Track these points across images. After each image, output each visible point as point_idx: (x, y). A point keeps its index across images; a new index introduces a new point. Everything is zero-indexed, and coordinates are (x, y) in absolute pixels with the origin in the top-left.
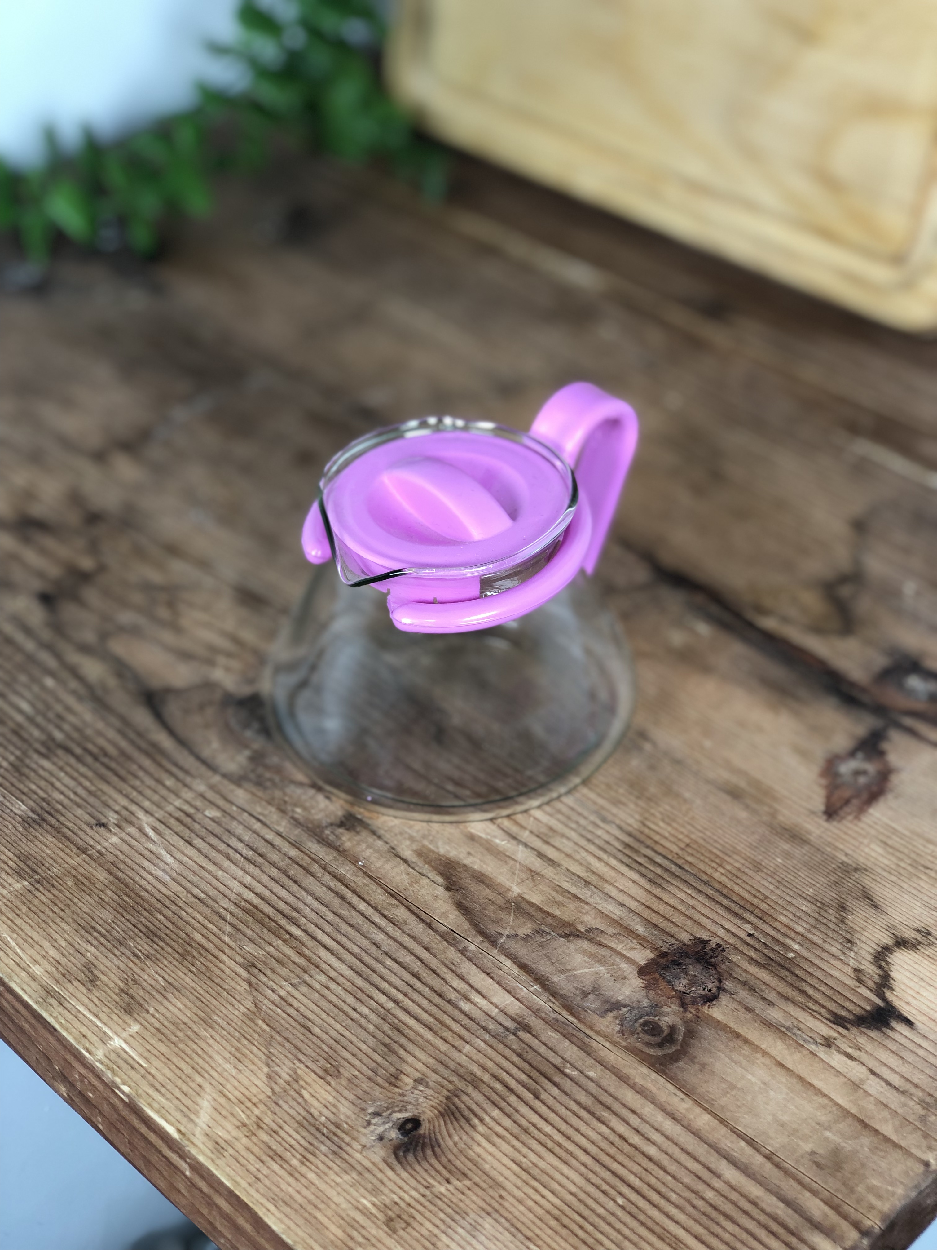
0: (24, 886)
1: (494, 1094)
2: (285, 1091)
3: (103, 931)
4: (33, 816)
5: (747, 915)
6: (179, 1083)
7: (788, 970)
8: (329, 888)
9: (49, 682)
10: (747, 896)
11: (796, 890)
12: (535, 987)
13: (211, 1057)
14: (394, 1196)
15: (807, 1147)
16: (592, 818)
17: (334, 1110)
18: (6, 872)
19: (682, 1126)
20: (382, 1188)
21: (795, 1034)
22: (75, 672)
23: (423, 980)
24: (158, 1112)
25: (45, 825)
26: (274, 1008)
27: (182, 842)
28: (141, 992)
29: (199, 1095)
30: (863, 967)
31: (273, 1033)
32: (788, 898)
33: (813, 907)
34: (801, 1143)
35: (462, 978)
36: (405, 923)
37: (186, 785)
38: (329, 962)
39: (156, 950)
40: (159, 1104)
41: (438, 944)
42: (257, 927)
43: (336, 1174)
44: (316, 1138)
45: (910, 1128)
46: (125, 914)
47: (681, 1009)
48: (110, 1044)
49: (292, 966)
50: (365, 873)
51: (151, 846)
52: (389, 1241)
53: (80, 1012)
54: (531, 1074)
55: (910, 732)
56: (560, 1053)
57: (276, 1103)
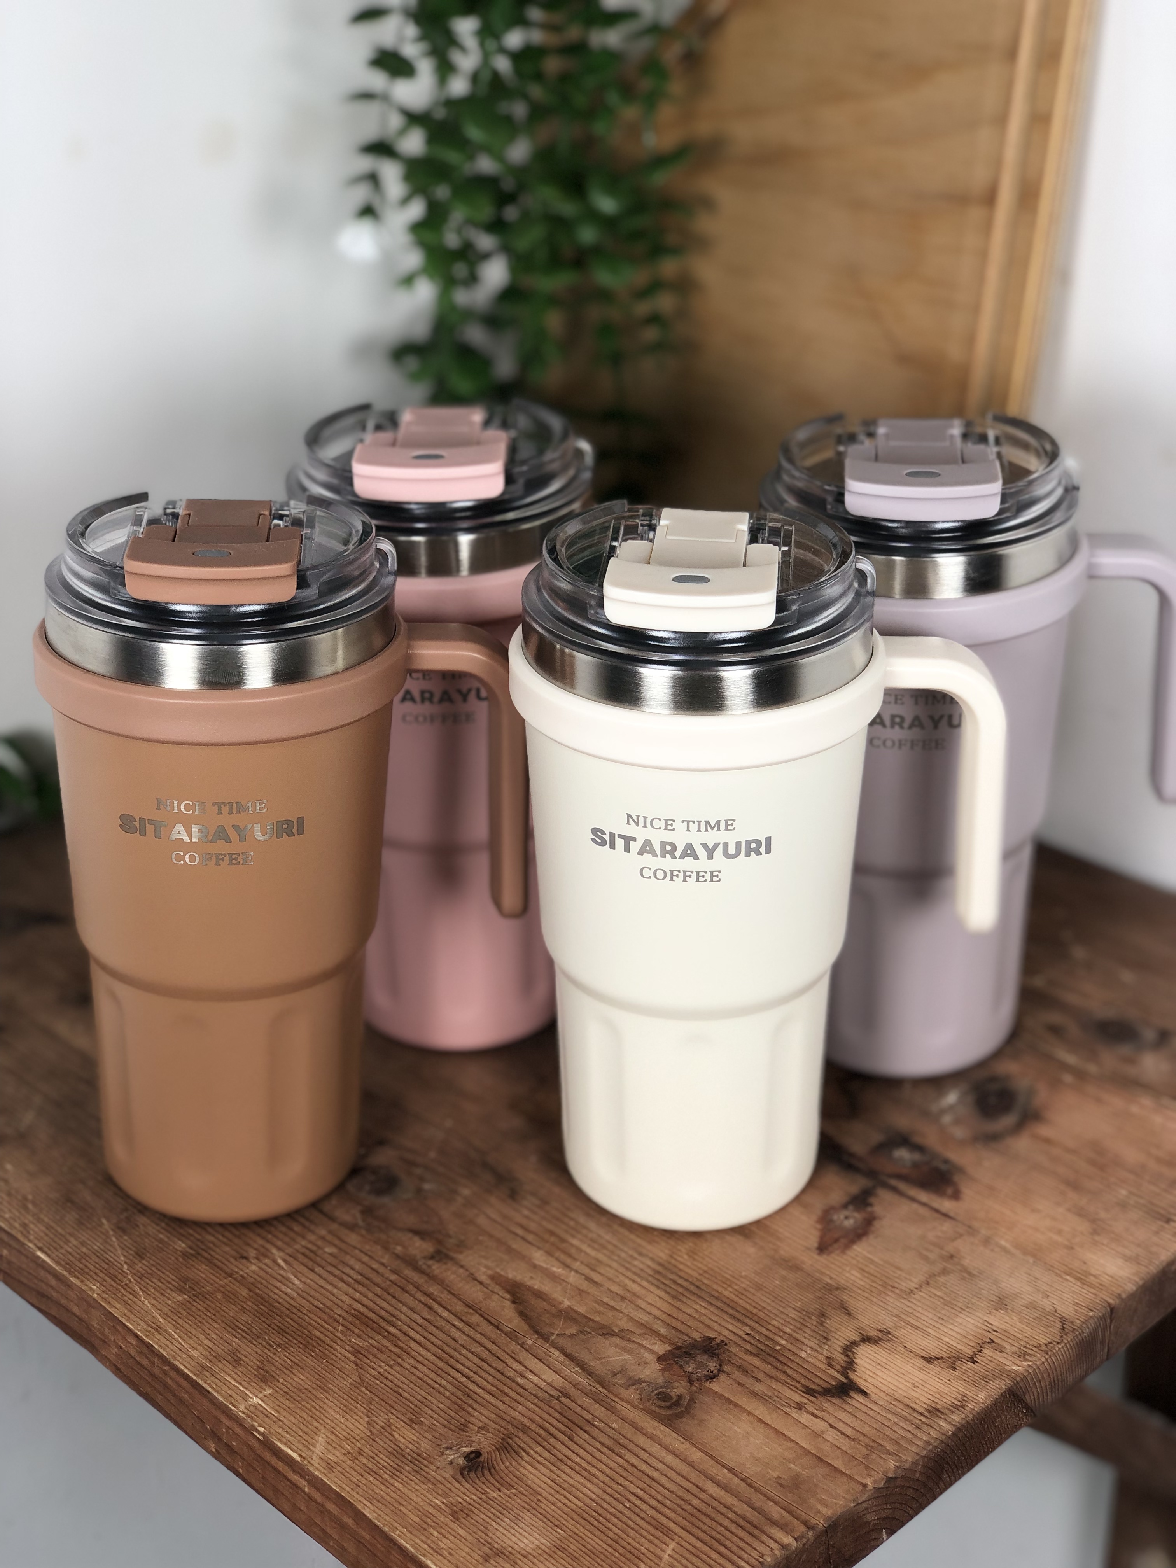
0: (185, 1299)
1: (538, 1437)
2: (380, 1433)
3: (245, 1328)
4: (191, 1251)
5: (747, 1321)
6: (302, 1426)
7: (774, 1357)
8: (420, 1301)
10: (748, 1307)
11: (787, 1303)
12: (576, 1369)
13: (325, 1410)
14: (459, 1498)
15: (775, 1474)
16: (631, 1252)
17: (417, 1445)
18: (170, 1289)
19: (680, 1459)
20: (450, 1493)
21: (774, 1401)
23: (490, 1363)
24: (285, 1444)
25: (200, 1257)
26: (374, 1380)
27: (306, 1270)
28: (273, 1368)
29: (316, 1434)
30: (833, 1356)
31: (373, 1396)
32: (781, 1309)
33: (800, 1314)
34: (770, 1472)
35: (520, 1363)
36: (479, 1325)
37: (310, 1230)
38: (418, 1351)
39: (285, 1342)
40: (285, 1439)
41: (503, 1339)
42: (363, 1328)
43: (417, 1484)
44: (403, 1462)
45: (856, 1462)
46: (261, 1317)
47: (689, 1384)
48: (249, 1401)
49: (389, 1353)
50: (450, 1292)
51: (282, 1272)
52: (452, 1525)
53: (227, 1381)
54: (568, 1425)
55: (895, 1189)
56: (592, 1411)
57: (374, 1440)
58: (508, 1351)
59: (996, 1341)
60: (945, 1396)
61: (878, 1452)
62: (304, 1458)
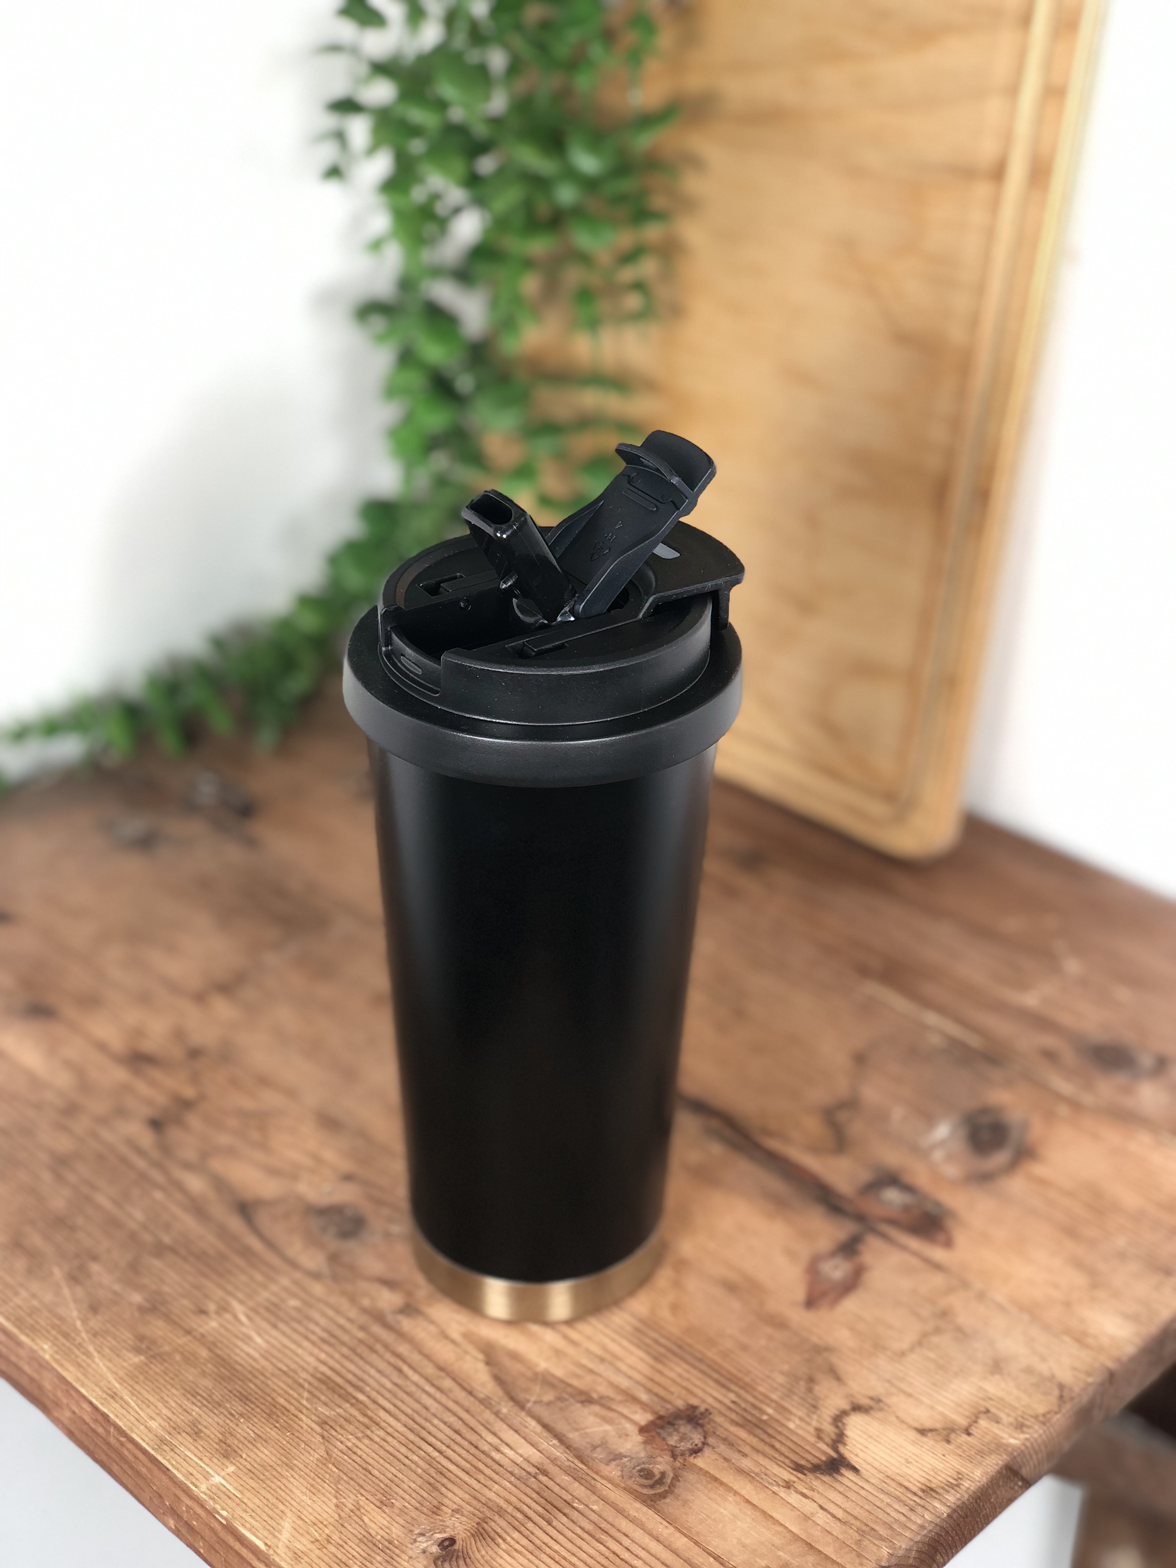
0: (141, 1360)
1: (515, 1521)
2: (349, 1517)
3: (205, 1395)
4: (147, 1305)
5: (732, 1386)
6: (266, 1509)
7: (761, 1429)
8: (389, 1363)
9: (158, 1195)
10: (734, 1370)
11: (774, 1366)
12: (554, 1442)
13: (291, 1491)
15: (763, 1563)
17: (388, 1531)
18: (126, 1349)
19: (665, 1546)
21: (762, 1478)
22: (179, 1186)
23: (463, 1435)
24: (250, 1530)
25: (156, 1312)
26: (342, 1455)
27: (269, 1327)
28: (236, 1442)
29: (282, 1518)
30: (823, 1427)
31: (341, 1474)
32: (767, 1373)
33: (787, 1379)
34: (758, 1560)
35: (495, 1434)
36: (451, 1391)
37: (273, 1280)
38: (388, 1421)
39: (247, 1410)
40: (250, 1524)
41: (476, 1407)
42: (329, 1394)
44: (374, 1551)
45: (847, 1549)
47: (672, 1459)
48: (212, 1481)
49: (357, 1424)
51: (244, 1330)
53: (188, 1456)
54: (546, 1508)
55: (884, 1236)
56: (571, 1491)
57: (342, 1525)
58: (483, 1421)
59: (993, 1410)
60: (940, 1473)
61: (870, 1538)
62: (269, 1547)
